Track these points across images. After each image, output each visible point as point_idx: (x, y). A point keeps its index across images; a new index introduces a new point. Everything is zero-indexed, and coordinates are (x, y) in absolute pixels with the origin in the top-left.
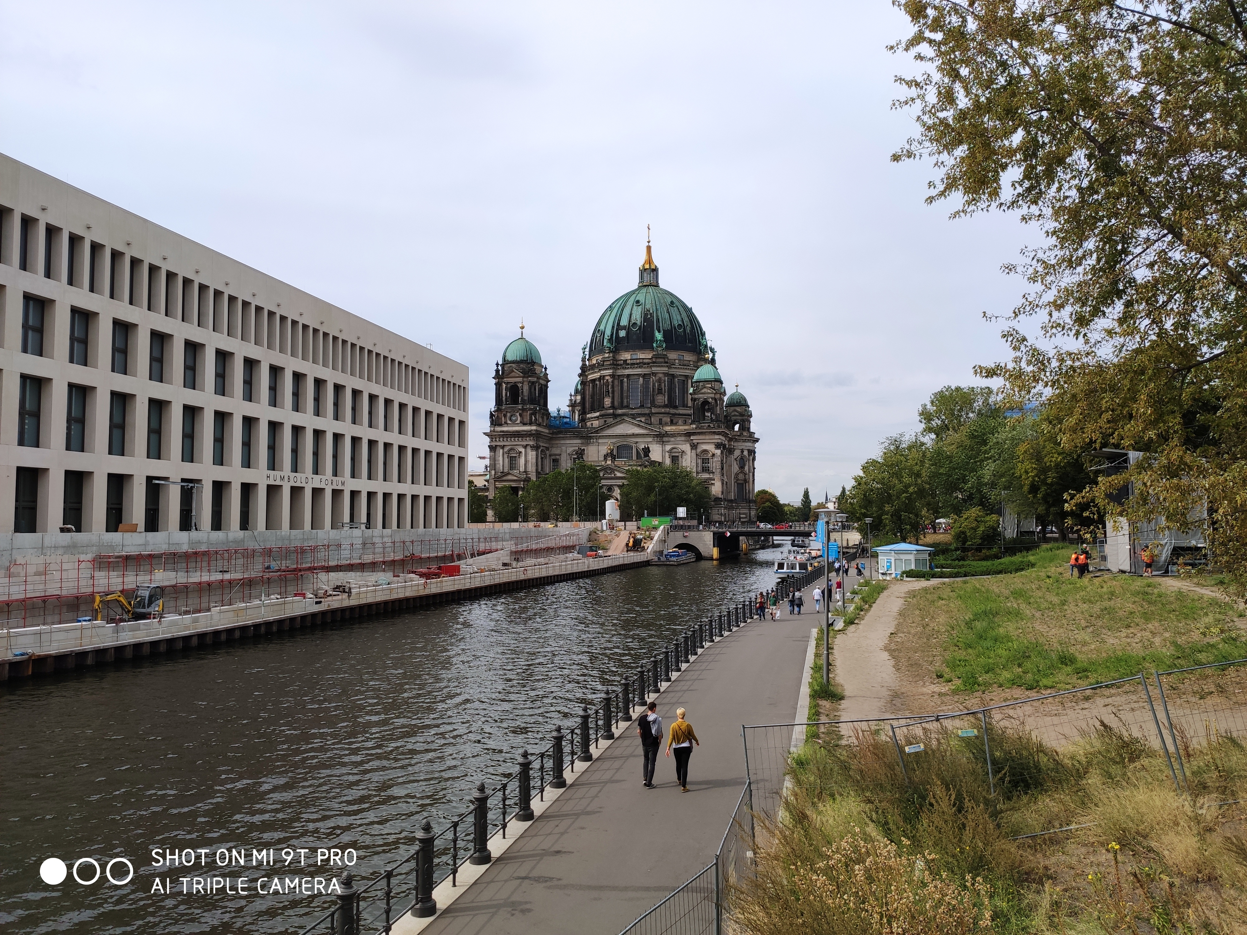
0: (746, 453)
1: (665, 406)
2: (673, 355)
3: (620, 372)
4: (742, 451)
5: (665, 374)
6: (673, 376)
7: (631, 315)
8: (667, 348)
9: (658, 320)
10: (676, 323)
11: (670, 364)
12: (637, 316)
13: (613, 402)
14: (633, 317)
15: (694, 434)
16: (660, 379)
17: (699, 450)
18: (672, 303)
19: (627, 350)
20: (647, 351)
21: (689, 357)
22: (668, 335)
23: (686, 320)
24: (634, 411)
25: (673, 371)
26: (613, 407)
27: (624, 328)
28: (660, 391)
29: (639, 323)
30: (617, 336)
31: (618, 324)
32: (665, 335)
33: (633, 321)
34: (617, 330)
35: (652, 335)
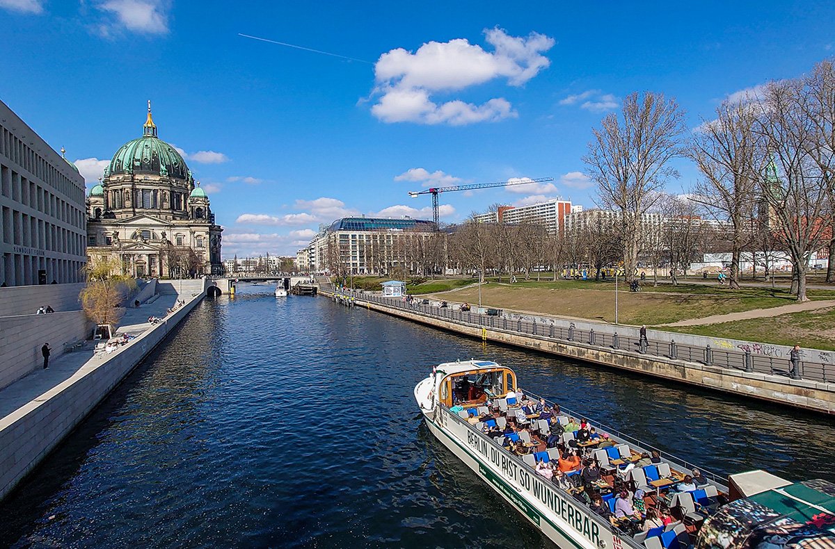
2: (172, 180)
3: (137, 187)
5: (169, 191)
6: (173, 192)
7: (143, 153)
8: (169, 176)
9: (161, 158)
10: (173, 162)
11: (171, 185)
12: (147, 154)
13: (132, 204)
15: (192, 226)
16: (165, 193)
17: (195, 235)
19: (141, 174)
20: (156, 176)
21: (182, 182)
24: (149, 211)
25: (173, 189)
26: (133, 207)
28: (165, 200)
29: (148, 158)
30: (133, 165)
31: (134, 158)
32: (166, 168)
33: (145, 157)
34: (133, 161)
35: (159, 167)
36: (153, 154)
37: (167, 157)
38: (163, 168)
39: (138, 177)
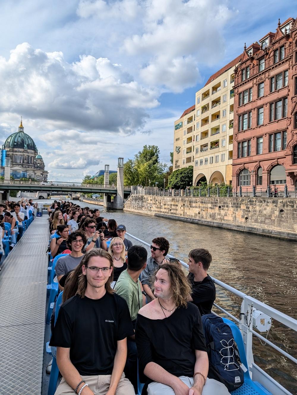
0: (46, 176)
1: (27, 163)
2: (29, 151)
3: (14, 153)
4: (45, 175)
5: (27, 155)
6: (29, 156)
8: (28, 149)
9: (25, 142)
10: (30, 143)
11: (28, 153)
12: (20, 140)
13: (12, 161)
14: (18, 140)
15: (36, 171)
16: (26, 156)
17: (36, 175)
18: (28, 138)
19: (17, 148)
20: (22, 149)
21: (33, 151)
22: (28, 145)
23: (32, 142)
24: (18, 164)
25: (29, 155)
27: (16, 142)
28: (25, 159)
29: (20, 141)
30: (14, 144)
32: (27, 146)
33: (18, 141)
34: (14, 143)
35: (24, 145)
36: (22, 140)
37: (27, 141)
38: (26, 146)
39: (15, 149)
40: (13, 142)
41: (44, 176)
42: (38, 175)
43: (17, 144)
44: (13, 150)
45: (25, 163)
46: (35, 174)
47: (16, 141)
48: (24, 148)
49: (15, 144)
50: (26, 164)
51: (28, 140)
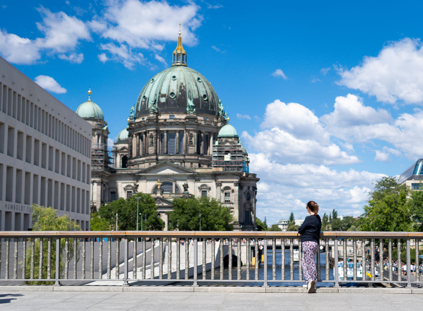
0: (251, 189)
1: (195, 155)
2: (200, 118)
3: (161, 129)
5: (195, 131)
6: (200, 132)
7: (169, 86)
8: (197, 112)
9: (189, 91)
10: (202, 94)
12: (174, 88)
13: (156, 150)
14: (171, 88)
15: (219, 175)
17: (222, 187)
18: (199, 79)
19: (166, 112)
20: (182, 114)
23: (209, 91)
24: (172, 157)
25: (200, 129)
26: (156, 154)
27: (164, 96)
29: (175, 93)
30: (159, 102)
31: (160, 93)
32: (194, 102)
33: (171, 91)
34: (159, 97)
35: (186, 102)
36: (181, 87)
37: (196, 88)
38: (190, 103)
39: (163, 117)
40: (156, 95)
41: (245, 188)
42: (227, 188)
43: (167, 100)
44: (157, 119)
45: (191, 155)
46: (219, 185)
47: (164, 92)
48: (188, 109)
49: (163, 100)
50: (193, 157)
51: (196, 86)
